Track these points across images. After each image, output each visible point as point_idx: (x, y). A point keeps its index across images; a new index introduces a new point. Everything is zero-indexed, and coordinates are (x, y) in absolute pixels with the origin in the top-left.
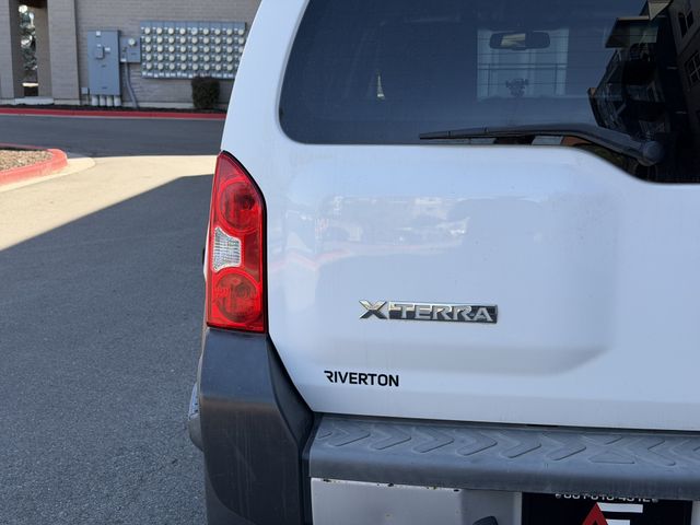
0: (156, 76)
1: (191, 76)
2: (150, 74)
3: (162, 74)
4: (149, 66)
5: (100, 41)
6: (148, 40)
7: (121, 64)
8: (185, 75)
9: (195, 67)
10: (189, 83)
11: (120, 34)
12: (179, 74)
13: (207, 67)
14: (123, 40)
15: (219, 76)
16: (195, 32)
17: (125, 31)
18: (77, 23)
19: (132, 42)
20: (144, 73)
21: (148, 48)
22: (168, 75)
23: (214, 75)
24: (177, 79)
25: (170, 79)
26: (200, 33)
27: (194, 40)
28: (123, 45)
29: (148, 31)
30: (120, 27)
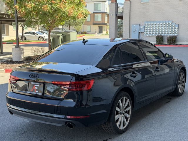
0: (148, 35)
1: (156, 35)
2: (146, 35)
3: (149, 35)
4: (146, 33)
5: (135, 27)
6: (146, 26)
7: (139, 33)
8: (155, 35)
9: (158, 33)
10: (155, 37)
11: (139, 25)
12: (153, 35)
13: (161, 33)
14: (140, 27)
15: (164, 35)
16: (158, 24)
17: (141, 25)
18: (130, 23)
19: (142, 27)
20: (145, 35)
21: (146, 29)
22: (150, 35)
23: (162, 35)
24: (153, 36)
25: (151, 36)
26: (160, 24)
27: (158, 26)
28: (140, 28)
29: (146, 24)
30: (140, 23)
